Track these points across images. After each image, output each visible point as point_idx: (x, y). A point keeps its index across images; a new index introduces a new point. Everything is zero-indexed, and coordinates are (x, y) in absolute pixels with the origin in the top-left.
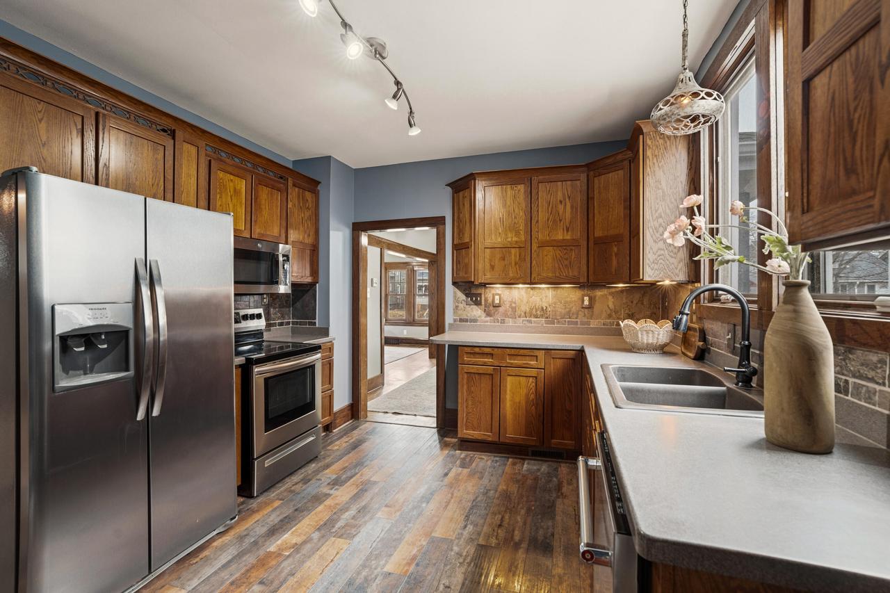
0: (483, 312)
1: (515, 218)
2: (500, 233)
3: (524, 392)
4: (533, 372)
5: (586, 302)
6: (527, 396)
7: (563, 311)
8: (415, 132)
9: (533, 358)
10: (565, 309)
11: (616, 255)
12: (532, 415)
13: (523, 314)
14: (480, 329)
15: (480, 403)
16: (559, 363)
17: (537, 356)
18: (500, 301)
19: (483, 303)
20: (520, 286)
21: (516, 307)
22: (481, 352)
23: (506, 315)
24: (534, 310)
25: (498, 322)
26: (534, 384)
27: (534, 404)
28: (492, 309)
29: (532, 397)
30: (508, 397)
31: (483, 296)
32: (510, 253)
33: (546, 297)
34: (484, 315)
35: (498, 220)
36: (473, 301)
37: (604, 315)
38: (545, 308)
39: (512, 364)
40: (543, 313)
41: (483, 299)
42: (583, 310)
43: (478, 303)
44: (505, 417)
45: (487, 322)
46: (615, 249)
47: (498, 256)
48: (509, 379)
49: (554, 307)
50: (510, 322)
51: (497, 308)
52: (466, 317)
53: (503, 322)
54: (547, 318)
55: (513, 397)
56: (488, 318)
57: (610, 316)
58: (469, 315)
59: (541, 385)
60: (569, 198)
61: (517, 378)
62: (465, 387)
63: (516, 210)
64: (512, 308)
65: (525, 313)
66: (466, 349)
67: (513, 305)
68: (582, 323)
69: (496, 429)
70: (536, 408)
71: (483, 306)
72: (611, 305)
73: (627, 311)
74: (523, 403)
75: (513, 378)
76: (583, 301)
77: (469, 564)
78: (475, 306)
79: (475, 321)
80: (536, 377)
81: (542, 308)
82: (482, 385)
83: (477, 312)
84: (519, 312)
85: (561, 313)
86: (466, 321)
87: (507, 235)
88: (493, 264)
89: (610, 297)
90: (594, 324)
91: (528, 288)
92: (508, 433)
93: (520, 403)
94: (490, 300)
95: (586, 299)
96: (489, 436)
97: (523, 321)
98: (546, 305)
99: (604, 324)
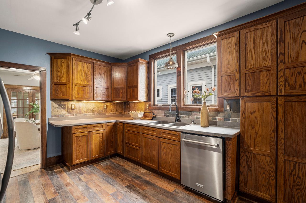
0: (67, 112)
1: (88, 76)
2: (81, 81)
3: (98, 139)
4: (102, 131)
5: (105, 107)
6: (100, 140)
7: (98, 110)
8: (77, 33)
9: (101, 126)
10: (99, 109)
11: (122, 93)
12: (102, 146)
13: (84, 112)
14: (65, 119)
15: (82, 147)
16: (109, 127)
17: (103, 126)
18: (75, 107)
19: (67, 108)
20: (84, 101)
21: (81, 110)
22: (82, 127)
23: (77, 113)
24: (88, 110)
25: (74, 116)
26: (102, 136)
27: (102, 143)
28: (71, 110)
29: (101, 140)
30: (93, 142)
31: (67, 105)
32: (86, 88)
33: (92, 105)
34: (67, 113)
35: (81, 75)
36: (62, 108)
37: (110, 111)
38: (92, 109)
39: (94, 130)
40: (91, 111)
41: (67, 106)
42: (104, 109)
43: (64, 109)
44: (92, 150)
45: (69, 116)
46: (122, 91)
47: (81, 89)
48: (93, 135)
49: (95, 109)
50: (79, 115)
51: (73, 110)
52: (58, 114)
53: (76, 115)
54: (93, 113)
55: (95, 142)
56: (69, 115)
57: (111, 111)
58: (60, 113)
59: (104, 135)
60: (106, 72)
61: (96, 135)
62: (76, 143)
63: (88, 73)
64: (80, 110)
65: (85, 111)
66: (76, 127)
67: (80, 109)
68: (104, 114)
69: (89, 156)
70: (103, 144)
71: (66, 110)
72: (112, 108)
73: (116, 110)
74: (98, 143)
75: (95, 135)
76: (104, 106)
77: (131, 191)
78: (63, 110)
79: (63, 116)
80: (103, 133)
81: (91, 109)
82: (83, 140)
83: (64, 112)
84: (82, 111)
85: (97, 111)
86: (58, 116)
87: (84, 82)
88: (78, 92)
89: (112, 105)
90: (108, 114)
91: (86, 102)
92: (93, 155)
93: (97, 143)
94: (70, 107)
95: (105, 106)
96: (86, 159)
97: (84, 114)
98: (92, 108)
99: (110, 114)
